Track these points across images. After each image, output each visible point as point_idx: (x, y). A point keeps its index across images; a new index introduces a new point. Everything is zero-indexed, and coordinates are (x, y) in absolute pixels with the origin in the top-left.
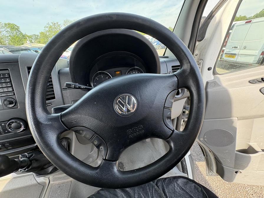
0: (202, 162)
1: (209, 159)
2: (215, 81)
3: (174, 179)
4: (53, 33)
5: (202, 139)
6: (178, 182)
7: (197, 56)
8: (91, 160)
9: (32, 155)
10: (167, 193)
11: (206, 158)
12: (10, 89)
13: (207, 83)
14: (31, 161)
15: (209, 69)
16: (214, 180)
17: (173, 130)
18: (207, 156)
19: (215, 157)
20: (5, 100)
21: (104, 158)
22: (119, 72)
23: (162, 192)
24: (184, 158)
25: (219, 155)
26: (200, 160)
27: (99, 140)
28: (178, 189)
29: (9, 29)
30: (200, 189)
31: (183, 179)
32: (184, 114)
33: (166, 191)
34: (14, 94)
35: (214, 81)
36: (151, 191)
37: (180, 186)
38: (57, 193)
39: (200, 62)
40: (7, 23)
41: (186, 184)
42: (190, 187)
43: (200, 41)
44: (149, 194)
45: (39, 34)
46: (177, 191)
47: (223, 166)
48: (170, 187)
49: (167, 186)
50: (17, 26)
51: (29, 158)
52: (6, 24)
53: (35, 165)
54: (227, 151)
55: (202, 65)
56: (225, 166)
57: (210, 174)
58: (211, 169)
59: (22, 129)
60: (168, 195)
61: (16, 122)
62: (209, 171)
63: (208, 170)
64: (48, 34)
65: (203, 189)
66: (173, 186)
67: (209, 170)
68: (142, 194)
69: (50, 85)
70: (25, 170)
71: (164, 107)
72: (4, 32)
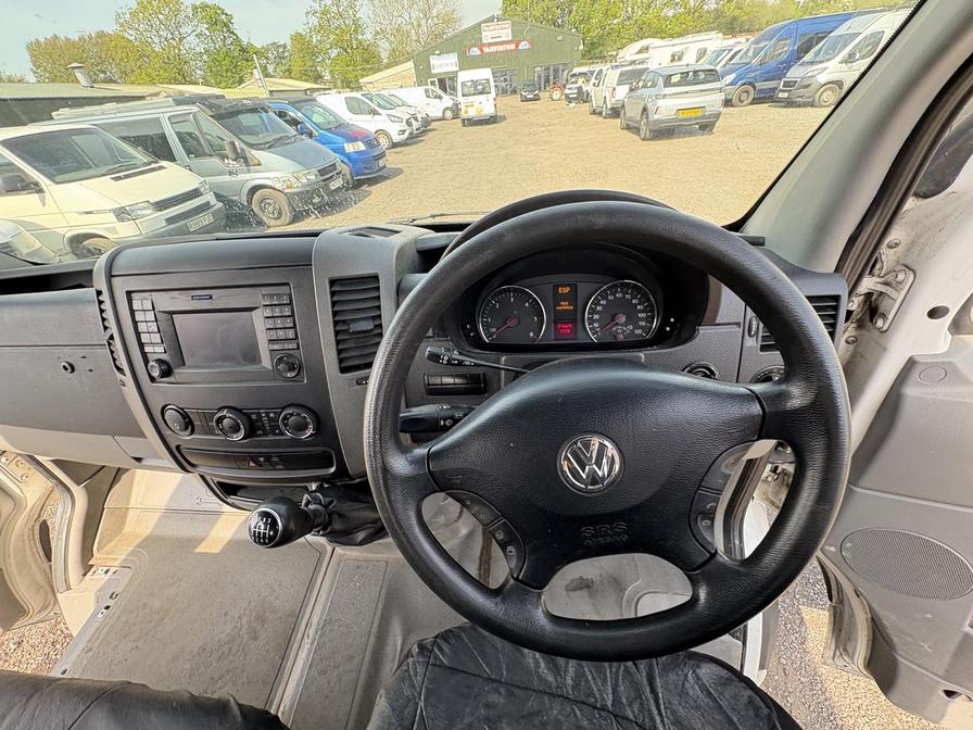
0: (820, 612)
1: (846, 617)
2: (950, 363)
3: (689, 659)
4: (332, 37)
5: (833, 549)
6: (698, 671)
7: (893, 250)
8: (442, 519)
9: (332, 501)
10: (660, 690)
11: (834, 608)
12: (291, 334)
13: (911, 364)
14: (330, 515)
15: (934, 313)
16: (852, 685)
17: (713, 551)
18: (841, 602)
19: (872, 618)
20: (280, 359)
21: (515, 576)
22: (567, 290)
23: (645, 682)
24: (745, 627)
25: (889, 620)
26: (812, 603)
27: (508, 533)
28: (694, 691)
29: (206, 26)
30: (766, 711)
31: (720, 668)
32: (780, 449)
33: (658, 683)
34: (298, 348)
35: (943, 363)
36: (614, 670)
37: (703, 684)
38: (351, 580)
39: (901, 277)
40: (198, 3)
41: (724, 683)
42: (735, 697)
43: (926, 196)
44: (608, 675)
45: (289, 43)
46: (691, 693)
47: (898, 657)
48: (672, 677)
49: (664, 670)
50: (226, 15)
51: (326, 507)
52: (195, 8)
53: (337, 525)
54: (929, 616)
55: (904, 292)
56: (907, 660)
57: (840, 662)
58: (845, 650)
59: (310, 432)
60: (660, 695)
61: (298, 414)
62: (838, 653)
63: (833, 647)
64: (315, 40)
65: (774, 716)
66: (682, 678)
67: (836, 648)
68: (586, 669)
69: (376, 326)
70: (319, 532)
71: (700, 486)
72: (192, 37)
